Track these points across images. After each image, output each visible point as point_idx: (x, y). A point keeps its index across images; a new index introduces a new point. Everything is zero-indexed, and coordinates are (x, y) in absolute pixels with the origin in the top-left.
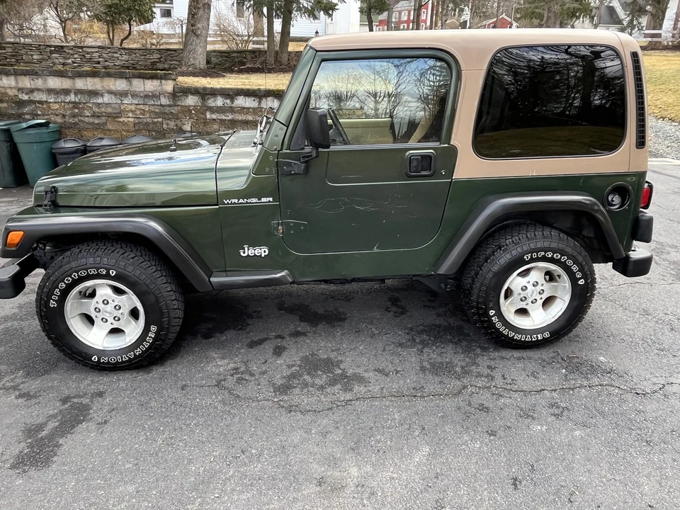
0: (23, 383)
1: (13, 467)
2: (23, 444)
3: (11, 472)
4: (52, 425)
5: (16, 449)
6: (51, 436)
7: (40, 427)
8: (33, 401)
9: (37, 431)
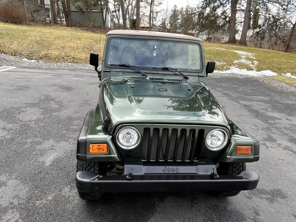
0: (249, 218)
1: (287, 197)
2: (278, 199)
3: (289, 197)
4: (264, 196)
5: (281, 200)
6: (269, 194)
7: (267, 199)
8: (257, 208)
9: (270, 198)
